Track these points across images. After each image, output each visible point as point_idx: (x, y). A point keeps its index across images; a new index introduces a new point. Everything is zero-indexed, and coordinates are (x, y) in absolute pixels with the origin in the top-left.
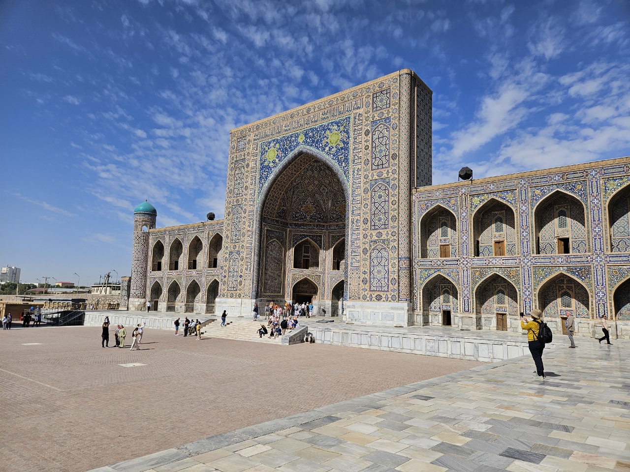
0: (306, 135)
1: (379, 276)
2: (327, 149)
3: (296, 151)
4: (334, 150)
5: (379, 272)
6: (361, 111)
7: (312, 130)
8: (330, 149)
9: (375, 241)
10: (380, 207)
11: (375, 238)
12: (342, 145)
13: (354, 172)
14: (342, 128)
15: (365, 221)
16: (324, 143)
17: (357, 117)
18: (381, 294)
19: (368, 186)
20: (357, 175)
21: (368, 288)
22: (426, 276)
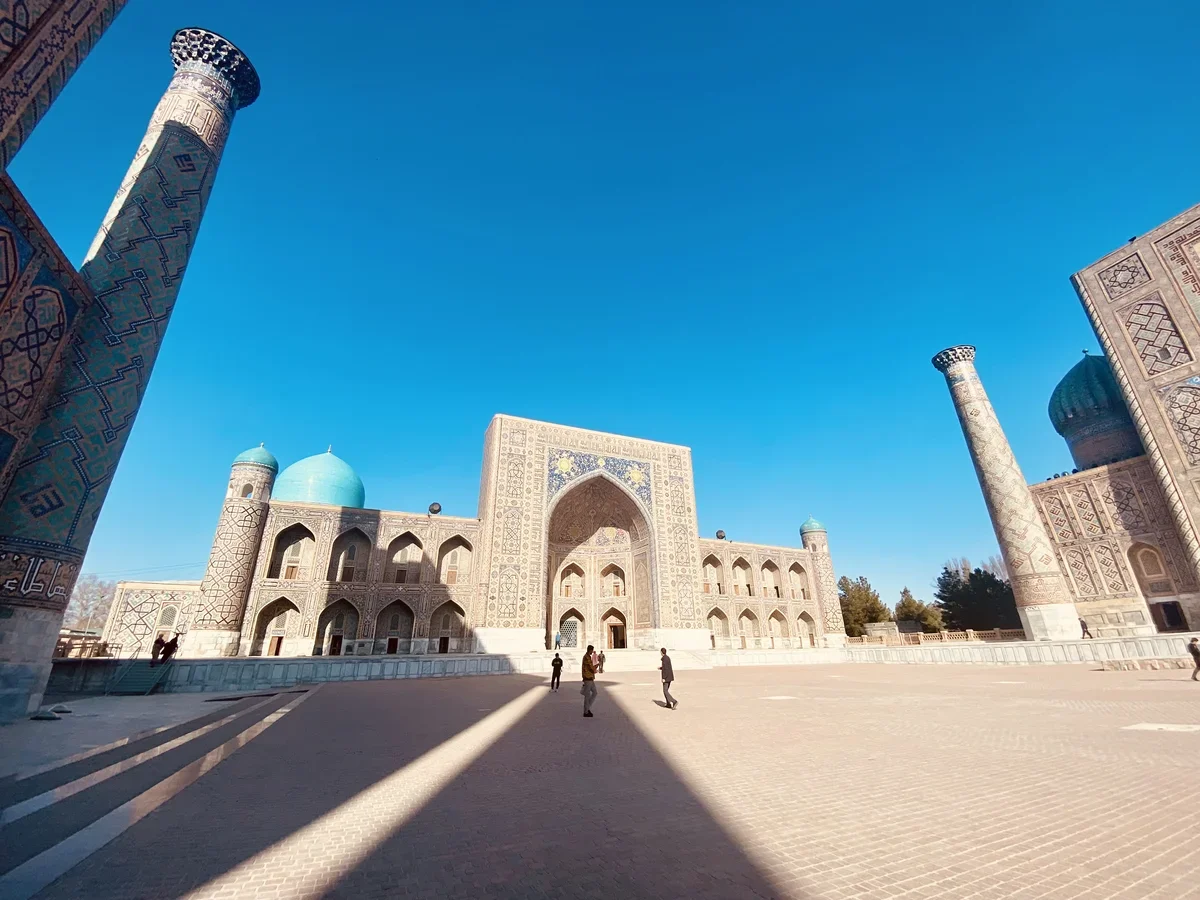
0: (607, 461)
1: (686, 607)
2: (630, 482)
3: (596, 472)
4: (637, 486)
5: (686, 603)
6: (658, 462)
7: (614, 460)
8: (633, 484)
9: (681, 576)
10: (682, 547)
11: (680, 573)
12: (644, 485)
14: (643, 470)
15: (671, 557)
16: (627, 475)
18: (690, 622)
19: (670, 527)
20: (661, 514)
21: (678, 616)
22: (709, 608)
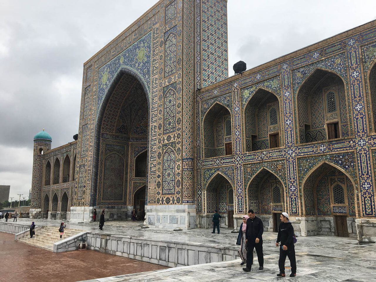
0: (125, 56)
1: (169, 179)
4: (142, 64)
5: (169, 175)
6: (158, 25)
7: (128, 51)
8: (139, 65)
9: (166, 145)
10: (170, 112)
11: (166, 142)
13: (153, 82)
14: (146, 44)
15: (160, 127)
17: (155, 32)
19: (162, 93)
20: (155, 84)
21: (161, 192)
22: (209, 176)
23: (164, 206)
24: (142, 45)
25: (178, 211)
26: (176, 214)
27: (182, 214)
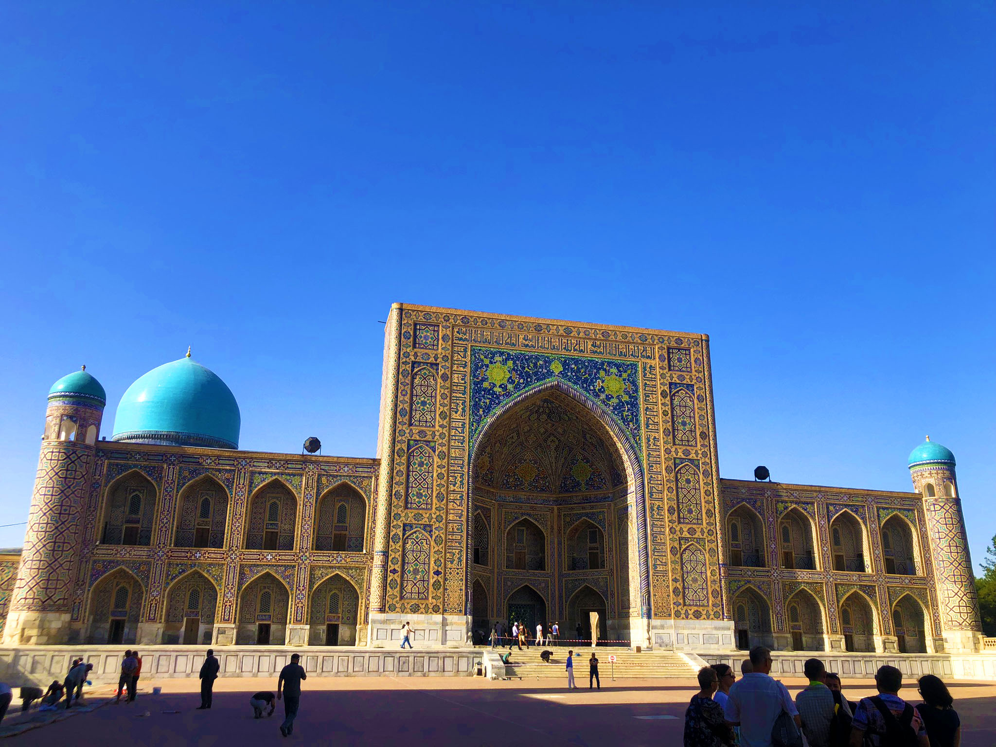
0: (565, 364)
1: (695, 586)
2: (603, 396)
4: (615, 401)
5: (695, 580)
6: (653, 363)
7: (576, 361)
9: (687, 539)
10: (689, 496)
11: (686, 534)
12: (626, 398)
13: (649, 440)
14: (625, 376)
15: (671, 510)
16: (598, 384)
17: (648, 369)
18: (700, 609)
20: (654, 445)
21: (681, 601)
22: (736, 588)
23: (691, 621)
24: (614, 370)
25: (716, 628)
26: (715, 632)
27: (726, 632)
